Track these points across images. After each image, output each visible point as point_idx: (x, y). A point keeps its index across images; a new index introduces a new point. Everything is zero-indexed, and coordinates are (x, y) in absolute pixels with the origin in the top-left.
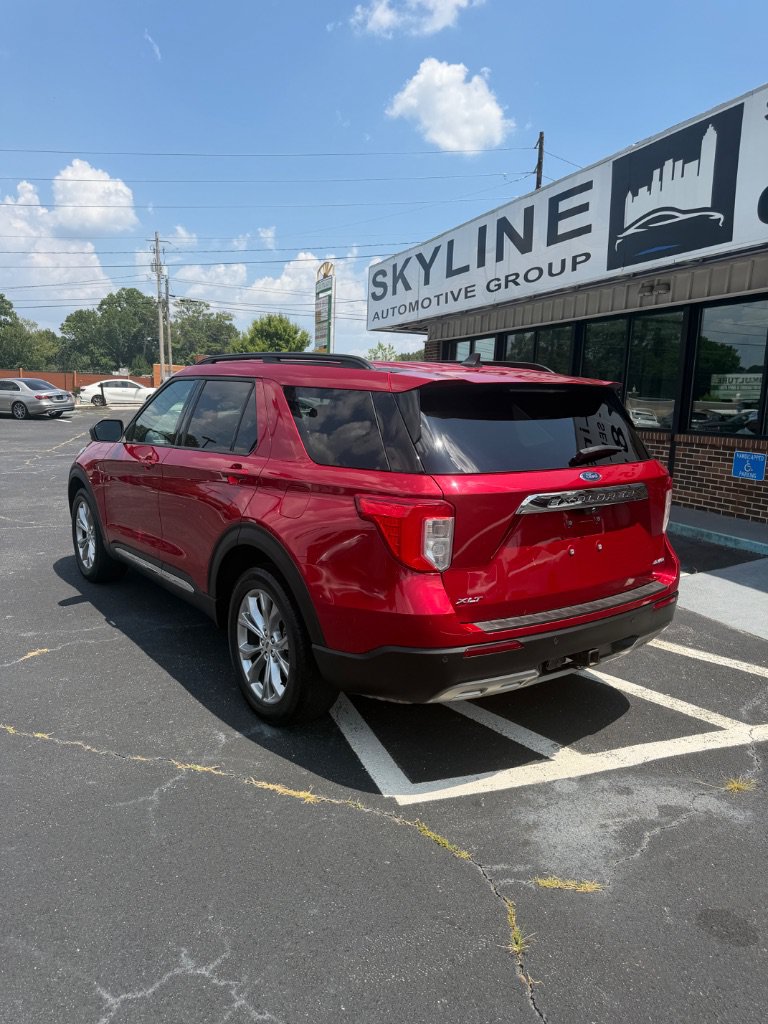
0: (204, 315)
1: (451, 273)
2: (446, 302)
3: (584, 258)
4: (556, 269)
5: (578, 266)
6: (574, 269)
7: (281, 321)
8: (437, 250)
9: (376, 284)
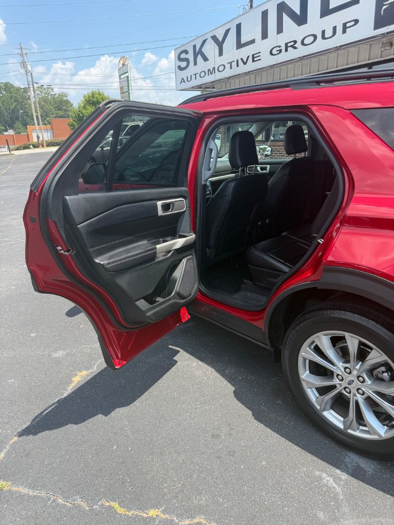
0: (51, 95)
1: (240, 45)
2: (238, 66)
3: (353, 23)
4: (329, 33)
5: (347, 30)
6: (344, 32)
7: (99, 94)
8: (227, 31)
9: (180, 59)
